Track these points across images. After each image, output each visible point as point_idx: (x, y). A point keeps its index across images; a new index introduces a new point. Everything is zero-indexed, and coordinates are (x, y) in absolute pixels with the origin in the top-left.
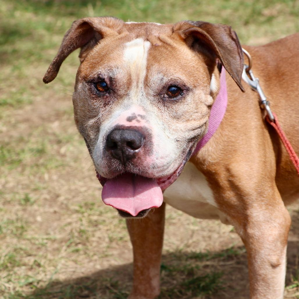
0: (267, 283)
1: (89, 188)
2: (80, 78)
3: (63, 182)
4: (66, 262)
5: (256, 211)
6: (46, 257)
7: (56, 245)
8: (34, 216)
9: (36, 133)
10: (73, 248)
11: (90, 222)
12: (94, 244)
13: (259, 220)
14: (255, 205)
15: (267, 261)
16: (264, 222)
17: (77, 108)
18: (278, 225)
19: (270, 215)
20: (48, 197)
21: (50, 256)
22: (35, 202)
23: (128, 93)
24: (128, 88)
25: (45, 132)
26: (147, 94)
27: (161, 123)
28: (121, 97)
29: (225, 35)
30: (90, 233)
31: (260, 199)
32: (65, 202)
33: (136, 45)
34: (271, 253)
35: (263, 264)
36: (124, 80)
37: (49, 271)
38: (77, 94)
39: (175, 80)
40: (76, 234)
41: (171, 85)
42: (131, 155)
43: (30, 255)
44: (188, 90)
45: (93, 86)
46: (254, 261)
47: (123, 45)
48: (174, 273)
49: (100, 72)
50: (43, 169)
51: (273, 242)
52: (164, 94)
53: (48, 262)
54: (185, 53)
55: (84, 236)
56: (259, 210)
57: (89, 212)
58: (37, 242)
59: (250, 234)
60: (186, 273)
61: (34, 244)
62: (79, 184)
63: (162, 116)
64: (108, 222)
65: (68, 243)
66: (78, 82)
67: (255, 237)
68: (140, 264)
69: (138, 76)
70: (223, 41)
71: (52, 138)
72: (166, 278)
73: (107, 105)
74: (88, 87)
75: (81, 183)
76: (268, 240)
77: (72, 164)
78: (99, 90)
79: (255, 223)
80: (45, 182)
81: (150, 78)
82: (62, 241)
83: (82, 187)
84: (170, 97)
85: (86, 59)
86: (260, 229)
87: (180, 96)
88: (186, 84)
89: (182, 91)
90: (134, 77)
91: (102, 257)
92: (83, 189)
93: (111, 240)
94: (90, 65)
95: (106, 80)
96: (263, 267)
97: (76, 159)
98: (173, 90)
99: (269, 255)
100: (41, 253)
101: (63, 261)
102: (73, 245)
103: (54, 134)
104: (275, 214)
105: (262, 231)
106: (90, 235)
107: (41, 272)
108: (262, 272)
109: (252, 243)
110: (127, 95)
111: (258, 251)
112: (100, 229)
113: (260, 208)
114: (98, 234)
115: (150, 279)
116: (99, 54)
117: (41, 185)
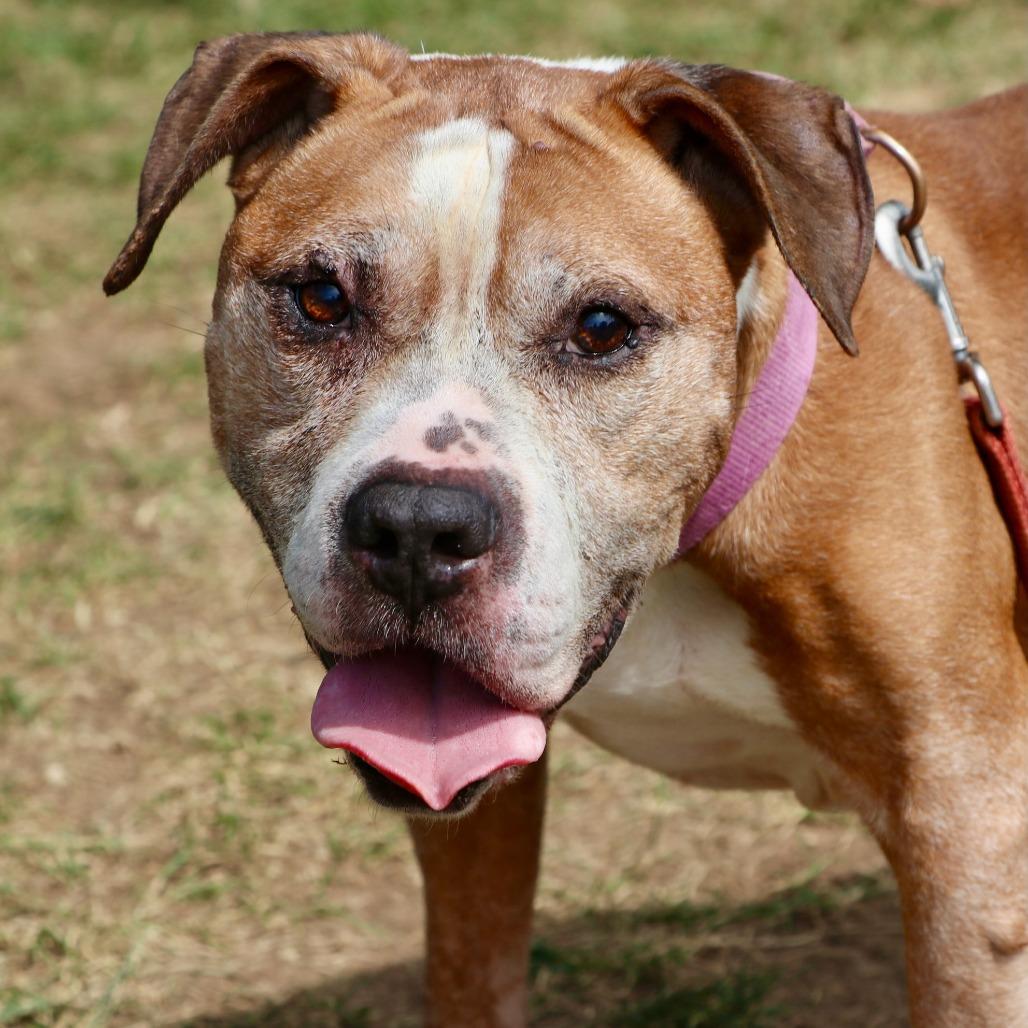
0: (974, 1014)
1: (249, 659)
2: (236, 267)
3: (146, 633)
4: (165, 935)
5: (939, 740)
6: (84, 919)
7: (123, 875)
8: (37, 765)
9: (39, 449)
10: (191, 884)
11: (256, 787)
12: (274, 870)
13: (948, 772)
14: (936, 716)
15: (975, 932)
16: (966, 782)
17: (220, 384)
18: (1022, 792)
19: (991, 754)
20: (88, 691)
21: (100, 915)
22: (39, 710)
23: (424, 334)
24: (425, 311)
25: (75, 448)
26: (501, 338)
27: (549, 456)
28: (397, 345)
29: (810, 129)
30: (256, 829)
31: (954, 694)
32: (158, 711)
33: (458, 142)
34: (991, 902)
35: (961, 940)
36: (411, 276)
37: (99, 971)
38: (222, 328)
39: (608, 283)
40: (201, 832)
41: (592, 302)
42: (444, 582)
43: (24, 912)
44: (657, 324)
45: (287, 296)
46: (926, 930)
47: (408, 143)
48: (586, 979)
49: (320, 244)
50: (68, 587)
51: (1001, 856)
52: (566, 340)
53: (92, 938)
54: (651, 188)
55: (234, 842)
56: (951, 734)
57: (251, 746)
58: (49, 863)
59: (913, 827)
60: (632, 976)
61: (38, 870)
62: (210, 645)
63: (554, 427)
64: (324, 785)
65: (171, 867)
66: (227, 282)
67: (932, 840)
68: (451, 945)
69: (465, 263)
70: (800, 149)
71: (102, 468)
72: (555, 999)
73: (341, 375)
74: (266, 299)
75: (218, 641)
76: (979, 850)
77: (183, 566)
78: (309, 316)
79: (936, 785)
80: (76, 635)
81: (514, 275)
82: (146, 859)
83: (222, 653)
84: (587, 352)
85: (262, 191)
86: (952, 809)
87: (626, 351)
88: (651, 304)
89: (634, 327)
90: (449, 271)
91: (306, 920)
92: (226, 663)
93: (339, 854)
94: (276, 214)
95: (340, 274)
96: (962, 953)
97: (198, 549)
98: (598, 325)
99: (985, 907)
100: (65, 904)
101: (152, 933)
102: (192, 871)
103: (110, 455)
104: (1009, 750)
105: (960, 814)
106: (255, 836)
107: (66, 978)
108: (954, 971)
109: (920, 864)
110: (421, 338)
111: (942, 891)
112: (294, 814)
113: (952, 728)
114: (287, 832)
115: (493, 999)
116: (315, 173)
117: (64, 647)
